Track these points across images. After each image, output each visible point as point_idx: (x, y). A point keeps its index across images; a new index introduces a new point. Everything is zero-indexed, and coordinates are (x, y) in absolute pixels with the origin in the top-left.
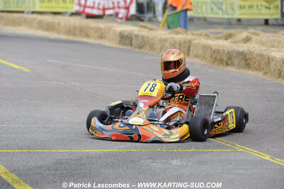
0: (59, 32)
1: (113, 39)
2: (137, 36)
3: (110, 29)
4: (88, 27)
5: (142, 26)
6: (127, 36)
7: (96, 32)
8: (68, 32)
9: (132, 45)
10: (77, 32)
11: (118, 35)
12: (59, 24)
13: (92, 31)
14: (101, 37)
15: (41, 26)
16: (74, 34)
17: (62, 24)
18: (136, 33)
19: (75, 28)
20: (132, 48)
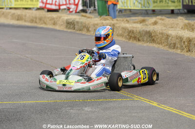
0: (25, 21)
1: (62, 25)
2: (78, 22)
3: (60, 18)
4: (45, 17)
5: (83, 16)
6: (71, 22)
7: (51, 20)
8: (32, 21)
9: (74, 29)
10: (38, 21)
11: (65, 22)
12: (25, 16)
13: (48, 20)
14: (54, 24)
15: (14, 17)
16: (36, 22)
17: (28, 15)
18: (77, 20)
19: (36, 18)
20: (74, 31)
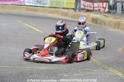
0: (69, 17)
1: (89, 20)
3: (89, 15)
4: (80, 15)
5: (104, 15)
6: (95, 19)
8: (72, 17)
9: (97, 23)
10: (75, 17)
11: (91, 18)
15: (63, 14)
16: (74, 18)
17: (70, 13)
18: (99, 18)
